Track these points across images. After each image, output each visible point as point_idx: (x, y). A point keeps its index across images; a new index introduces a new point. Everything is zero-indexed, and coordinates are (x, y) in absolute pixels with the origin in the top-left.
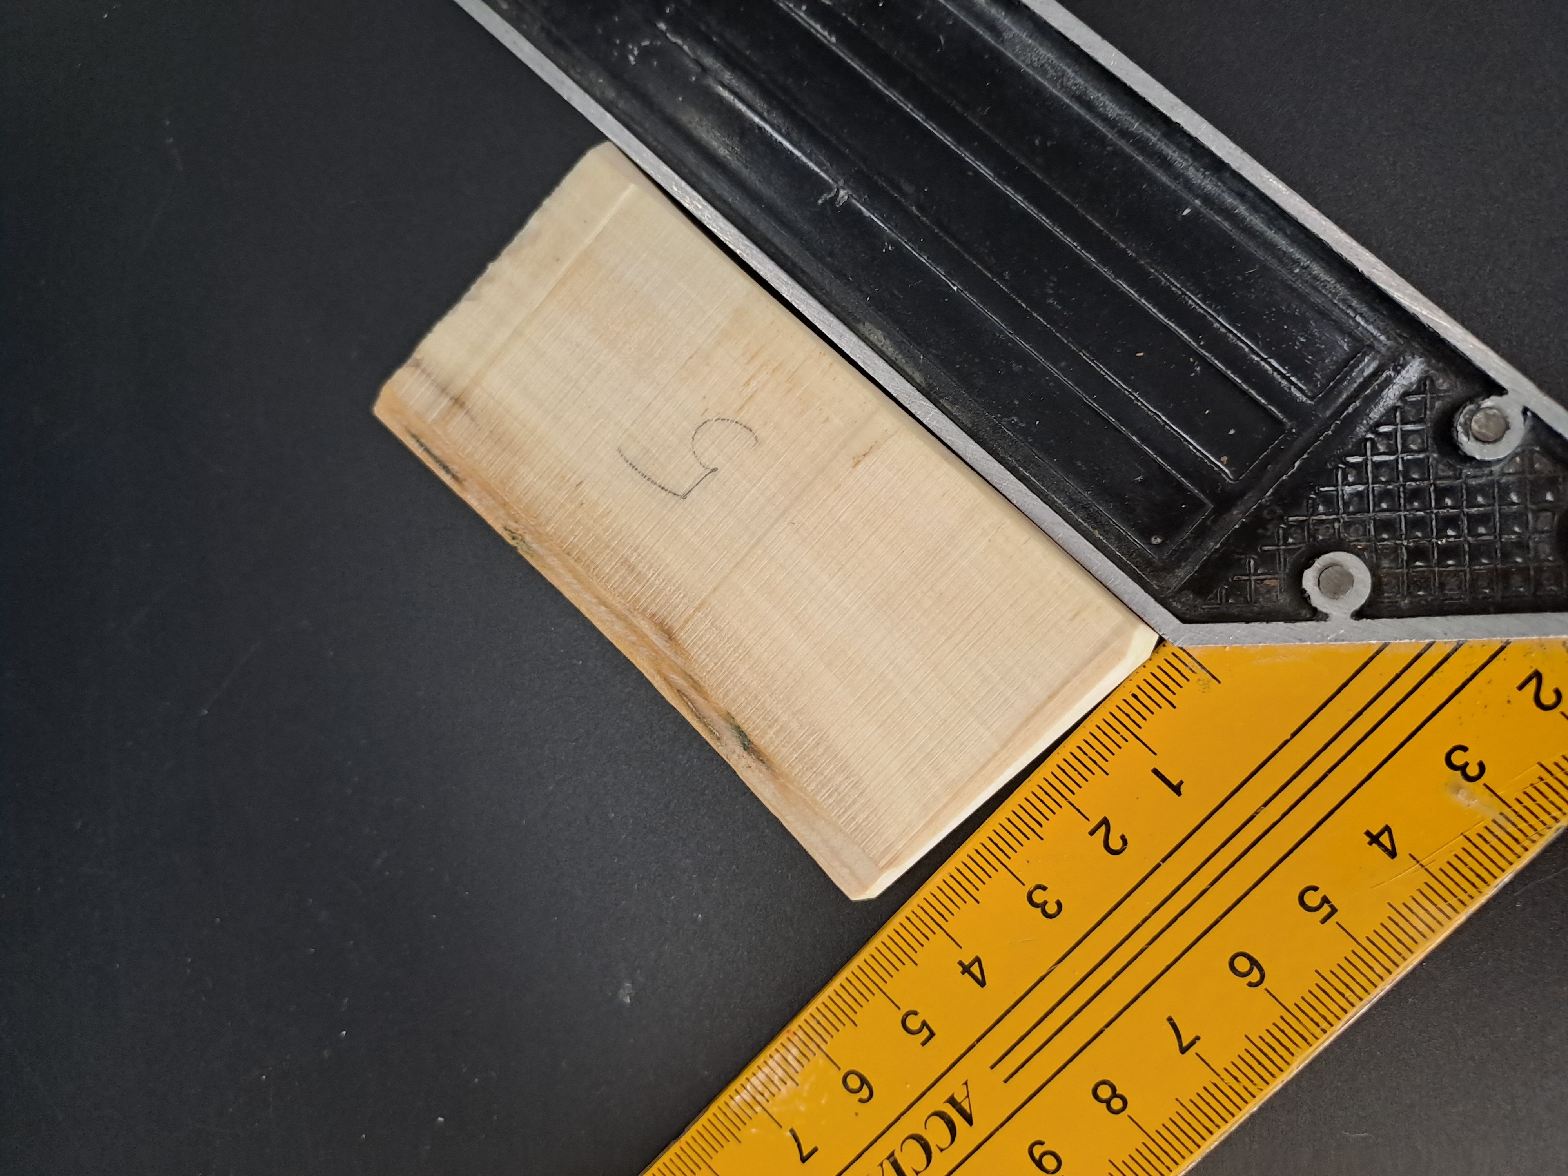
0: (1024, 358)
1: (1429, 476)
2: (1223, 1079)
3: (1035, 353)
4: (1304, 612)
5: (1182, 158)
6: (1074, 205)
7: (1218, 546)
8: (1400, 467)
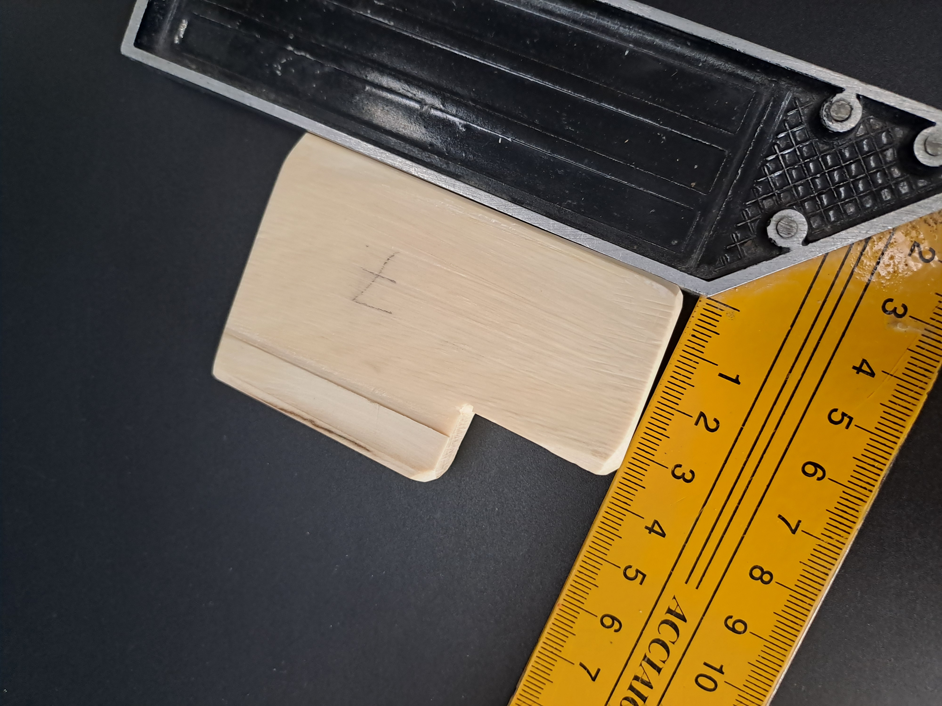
0: (564, 166)
1: (816, 152)
2: (823, 540)
3: (569, 161)
4: (774, 253)
5: (614, 24)
6: (561, 70)
7: (712, 233)
8: (798, 153)
